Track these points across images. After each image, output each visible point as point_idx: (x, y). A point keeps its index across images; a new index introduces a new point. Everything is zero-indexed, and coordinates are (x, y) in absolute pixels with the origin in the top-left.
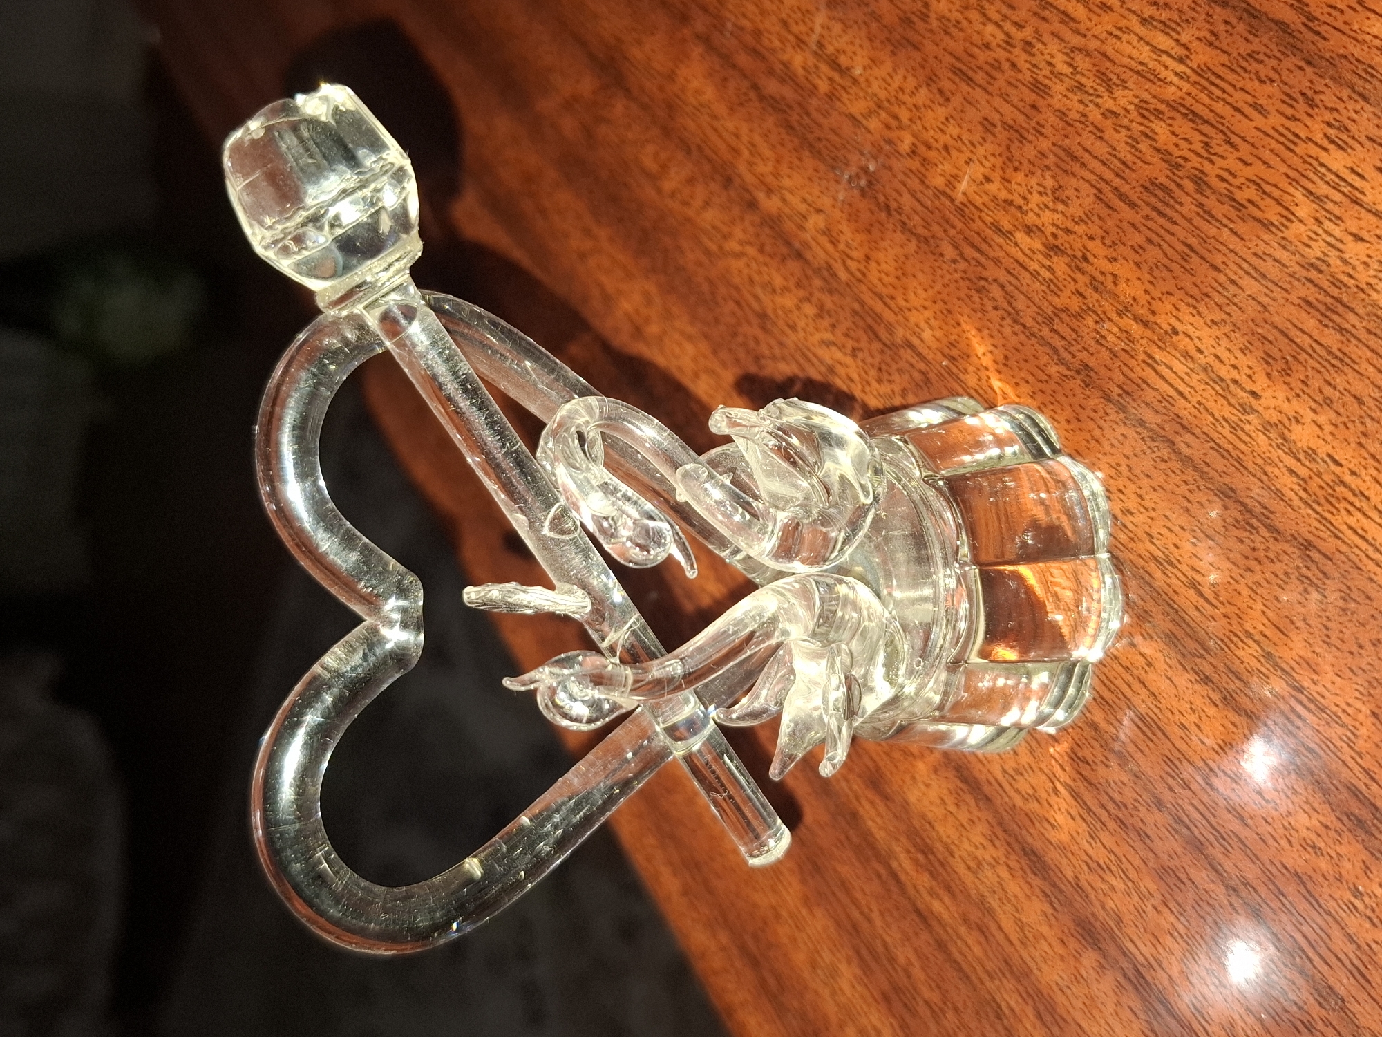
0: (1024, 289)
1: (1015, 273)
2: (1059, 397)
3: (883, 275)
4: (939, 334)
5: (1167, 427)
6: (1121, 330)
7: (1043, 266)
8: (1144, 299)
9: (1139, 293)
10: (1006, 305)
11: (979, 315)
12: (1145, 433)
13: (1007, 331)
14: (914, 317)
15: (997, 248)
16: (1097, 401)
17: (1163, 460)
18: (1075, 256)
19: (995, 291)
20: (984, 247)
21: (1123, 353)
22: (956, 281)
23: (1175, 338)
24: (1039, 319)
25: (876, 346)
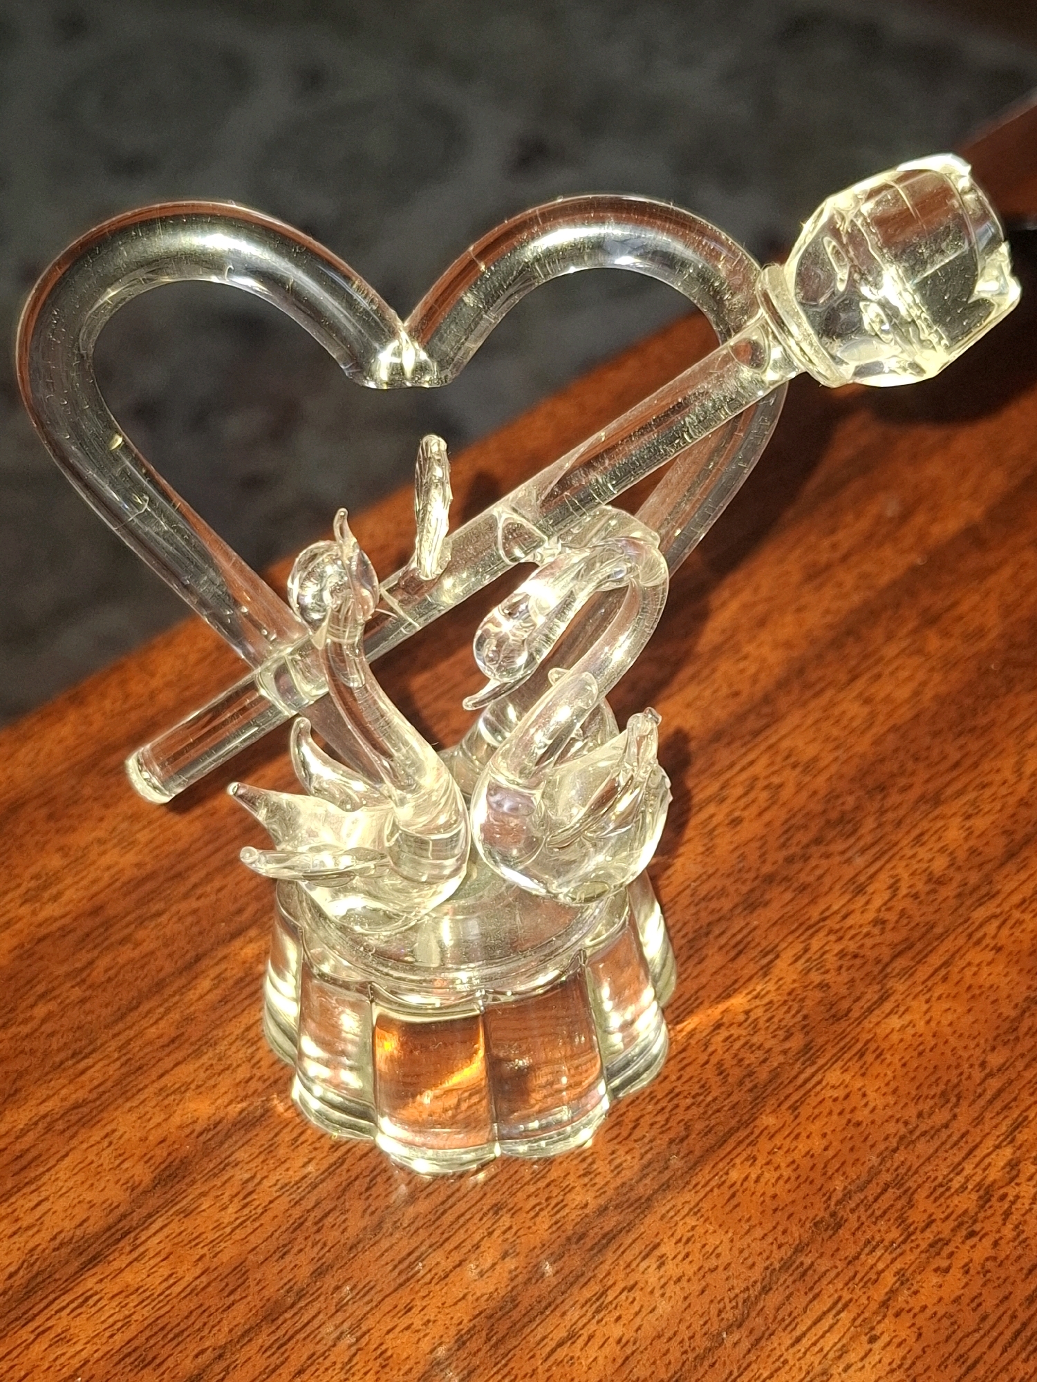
0: (940, 1153)
1: (962, 1144)
2: (805, 1188)
3: (974, 969)
4: (895, 1037)
5: (759, 1320)
6: (879, 1273)
7: (967, 1180)
8: (916, 1303)
9: (922, 1299)
10: (923, 1127)
11: (914, 1093)
12: (753, 1293)
13: (891, 1128)
14: (919, 1005)
15: (994, 1122)
16: (796, 1235)
17: (720, 1312)
18: (975, 1222)
19: (941, 1117)
20: (998, 1105)
21: (851, 1274)
22: (958, 1066)
23: (865, 1339)
24: (902, 1171)
25: (886, 953)
